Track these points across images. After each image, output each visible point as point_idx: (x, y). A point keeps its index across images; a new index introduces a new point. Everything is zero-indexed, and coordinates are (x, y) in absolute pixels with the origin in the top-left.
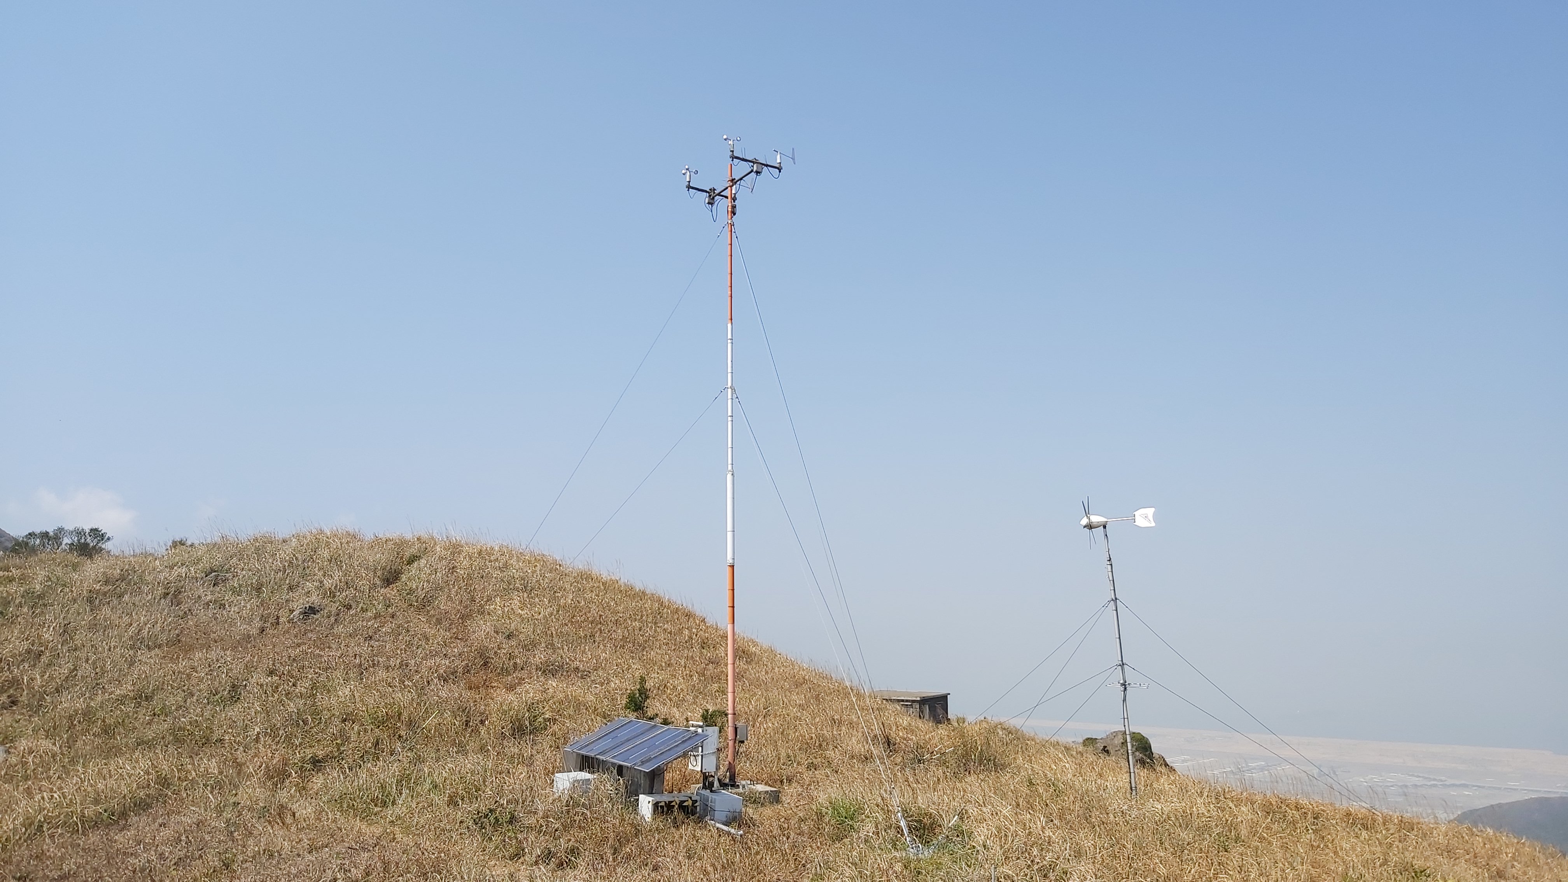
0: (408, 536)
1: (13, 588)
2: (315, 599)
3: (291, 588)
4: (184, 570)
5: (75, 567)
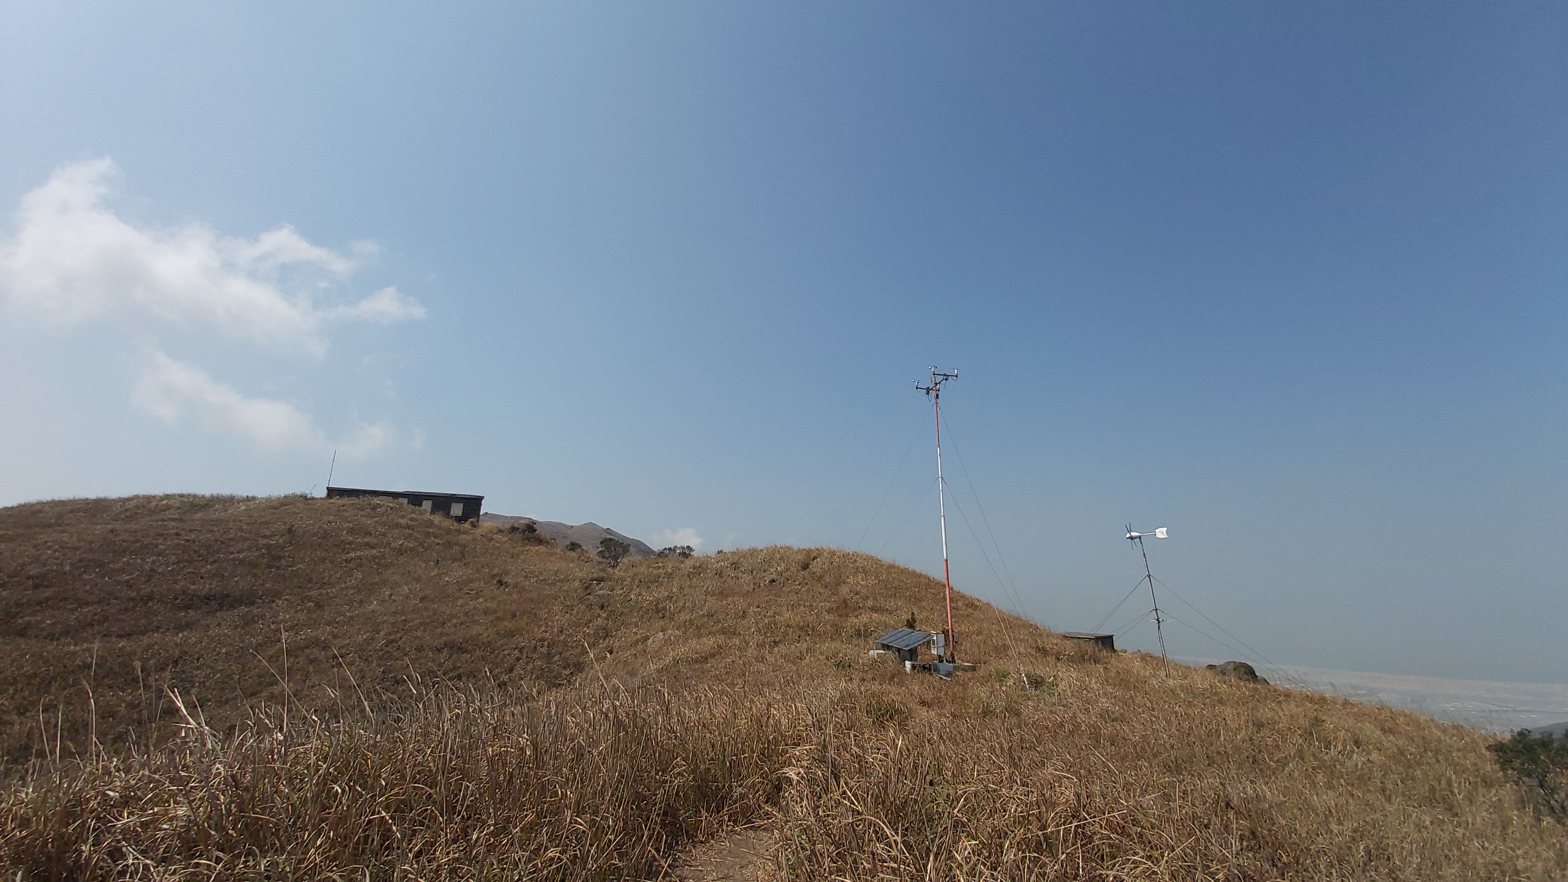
0: (813, 548)
1: (661, 570)
2: (774, 576)
3: (764, 571)
4: (723, 564)
5: (682, 562)
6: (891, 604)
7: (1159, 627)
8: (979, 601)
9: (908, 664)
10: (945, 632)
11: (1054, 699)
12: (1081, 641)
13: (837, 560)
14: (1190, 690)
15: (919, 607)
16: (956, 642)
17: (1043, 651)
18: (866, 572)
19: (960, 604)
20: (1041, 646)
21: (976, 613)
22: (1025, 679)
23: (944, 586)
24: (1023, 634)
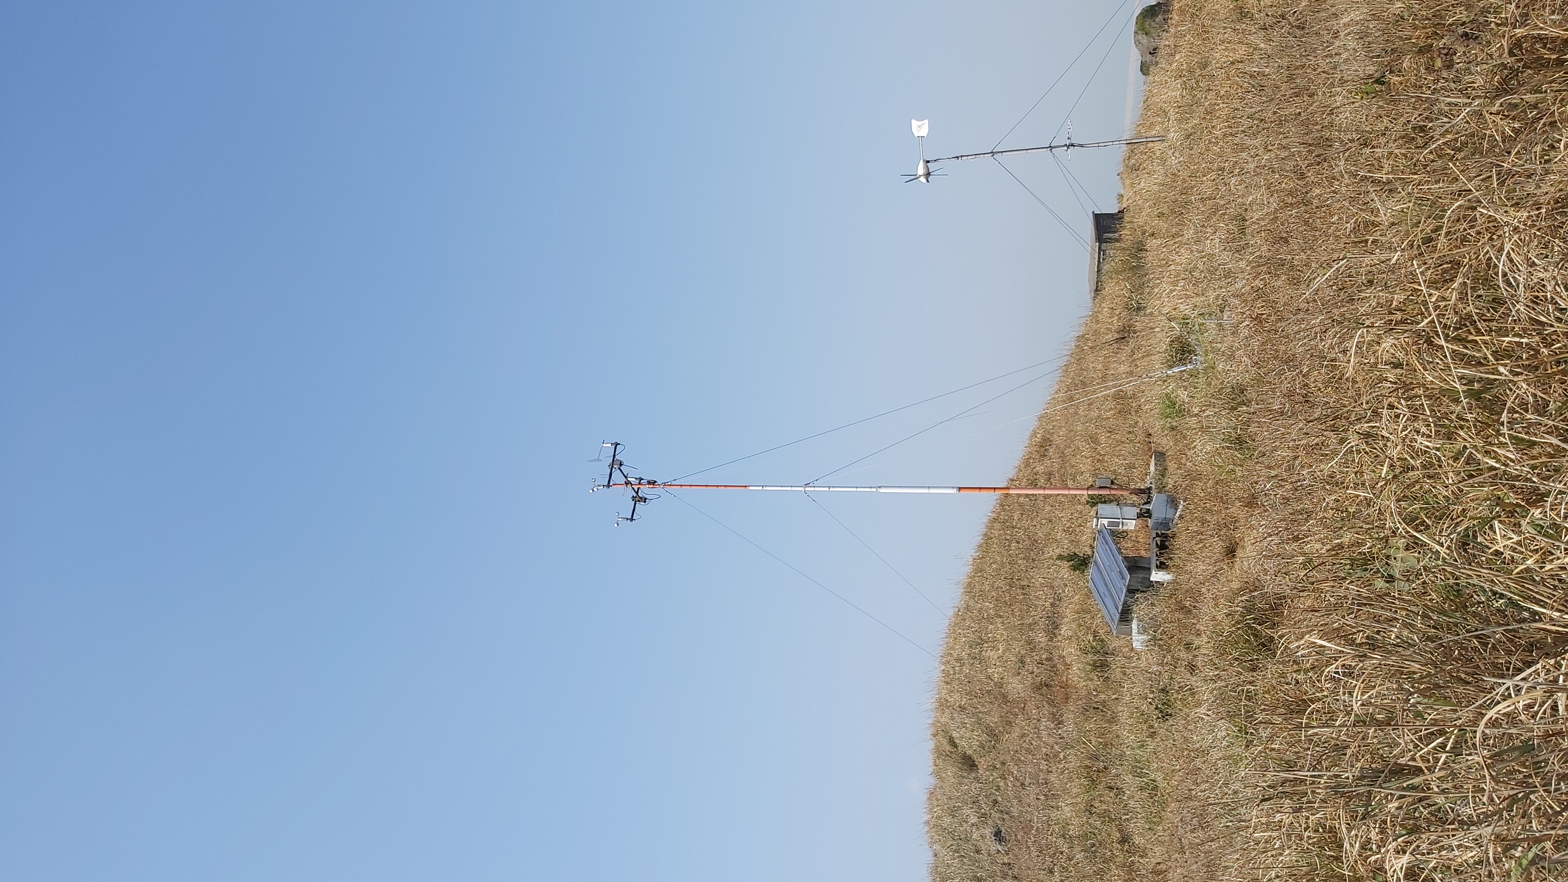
0: (931, 745)
2: (988, 831)
3: (978, 852)
6: (1042, 599)
7: (1081, 146)
8: (1034, 434)
9: (1157, 576)
10: (1094, 501)
11: (1211, 324)
12: (1106, 267)
13: (956, 696)
14: (1186, 110)
15: (1045, 546)
16: (1112, 483)
17: (1124, 335)
18: (980, 642)
19: (1040, 468)
20: (1116, 336)
21: (1057, 440)
22: (1176, 370)
23: (1007, 496)
24: (1094, 363)
